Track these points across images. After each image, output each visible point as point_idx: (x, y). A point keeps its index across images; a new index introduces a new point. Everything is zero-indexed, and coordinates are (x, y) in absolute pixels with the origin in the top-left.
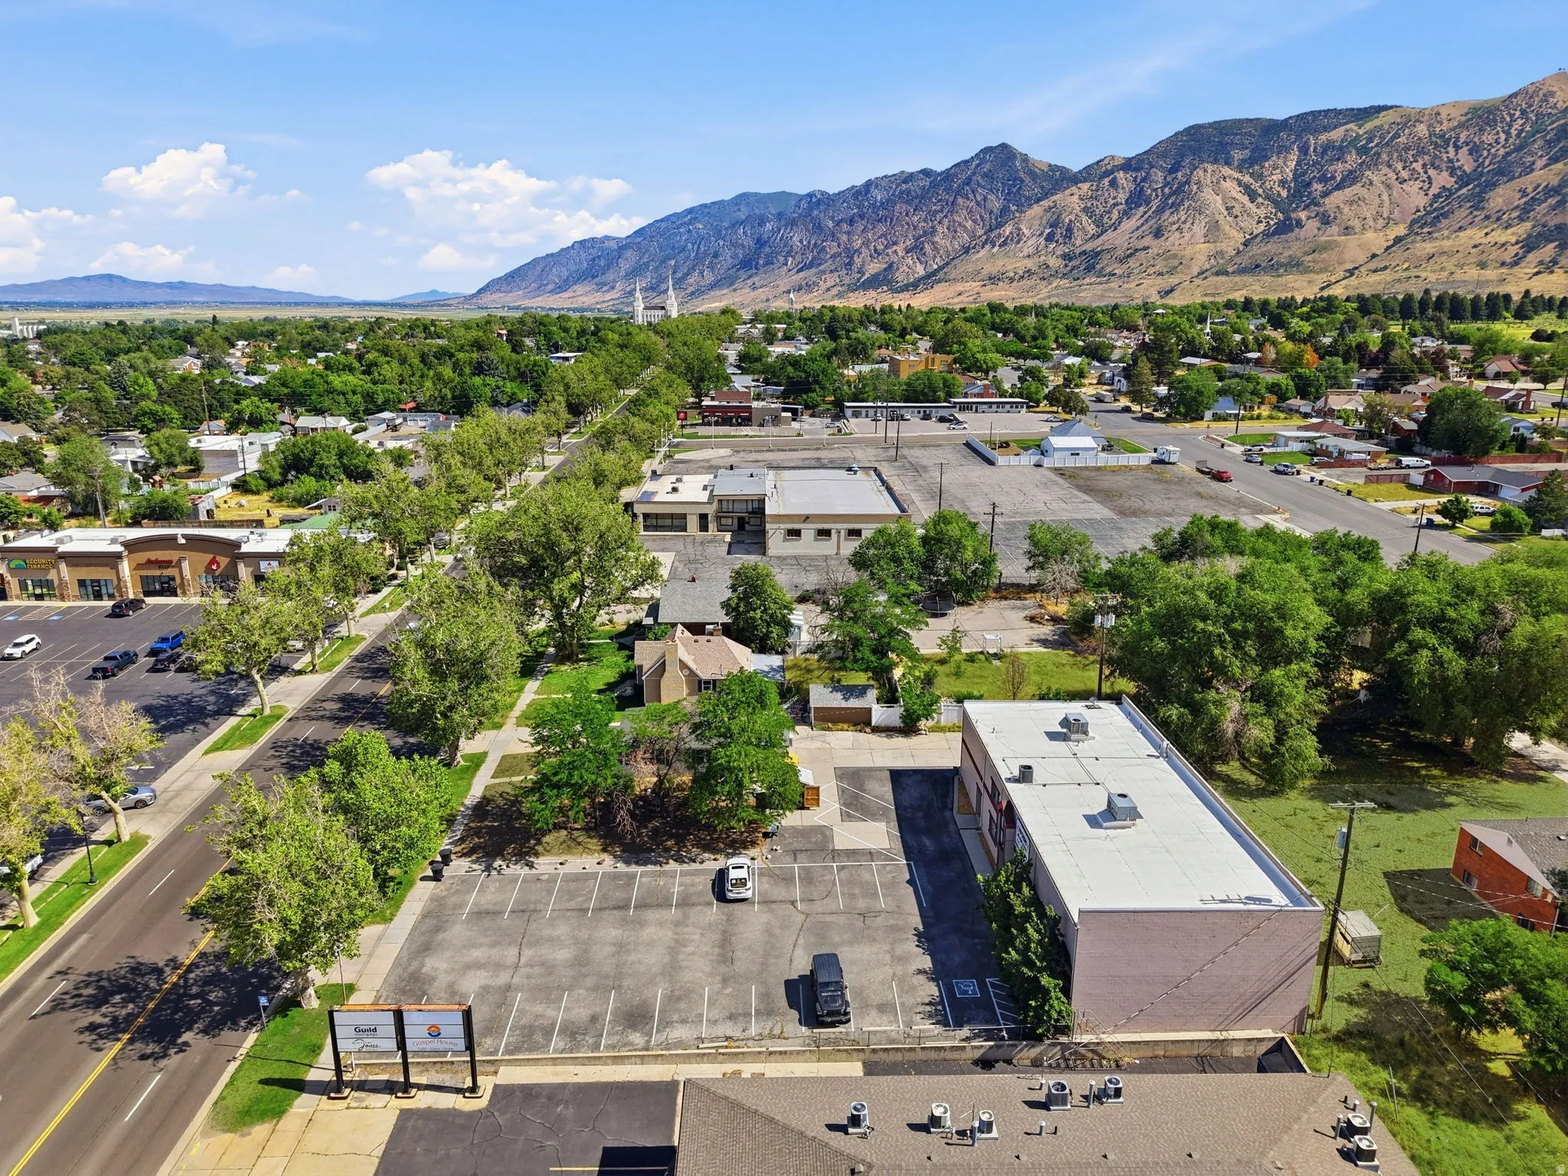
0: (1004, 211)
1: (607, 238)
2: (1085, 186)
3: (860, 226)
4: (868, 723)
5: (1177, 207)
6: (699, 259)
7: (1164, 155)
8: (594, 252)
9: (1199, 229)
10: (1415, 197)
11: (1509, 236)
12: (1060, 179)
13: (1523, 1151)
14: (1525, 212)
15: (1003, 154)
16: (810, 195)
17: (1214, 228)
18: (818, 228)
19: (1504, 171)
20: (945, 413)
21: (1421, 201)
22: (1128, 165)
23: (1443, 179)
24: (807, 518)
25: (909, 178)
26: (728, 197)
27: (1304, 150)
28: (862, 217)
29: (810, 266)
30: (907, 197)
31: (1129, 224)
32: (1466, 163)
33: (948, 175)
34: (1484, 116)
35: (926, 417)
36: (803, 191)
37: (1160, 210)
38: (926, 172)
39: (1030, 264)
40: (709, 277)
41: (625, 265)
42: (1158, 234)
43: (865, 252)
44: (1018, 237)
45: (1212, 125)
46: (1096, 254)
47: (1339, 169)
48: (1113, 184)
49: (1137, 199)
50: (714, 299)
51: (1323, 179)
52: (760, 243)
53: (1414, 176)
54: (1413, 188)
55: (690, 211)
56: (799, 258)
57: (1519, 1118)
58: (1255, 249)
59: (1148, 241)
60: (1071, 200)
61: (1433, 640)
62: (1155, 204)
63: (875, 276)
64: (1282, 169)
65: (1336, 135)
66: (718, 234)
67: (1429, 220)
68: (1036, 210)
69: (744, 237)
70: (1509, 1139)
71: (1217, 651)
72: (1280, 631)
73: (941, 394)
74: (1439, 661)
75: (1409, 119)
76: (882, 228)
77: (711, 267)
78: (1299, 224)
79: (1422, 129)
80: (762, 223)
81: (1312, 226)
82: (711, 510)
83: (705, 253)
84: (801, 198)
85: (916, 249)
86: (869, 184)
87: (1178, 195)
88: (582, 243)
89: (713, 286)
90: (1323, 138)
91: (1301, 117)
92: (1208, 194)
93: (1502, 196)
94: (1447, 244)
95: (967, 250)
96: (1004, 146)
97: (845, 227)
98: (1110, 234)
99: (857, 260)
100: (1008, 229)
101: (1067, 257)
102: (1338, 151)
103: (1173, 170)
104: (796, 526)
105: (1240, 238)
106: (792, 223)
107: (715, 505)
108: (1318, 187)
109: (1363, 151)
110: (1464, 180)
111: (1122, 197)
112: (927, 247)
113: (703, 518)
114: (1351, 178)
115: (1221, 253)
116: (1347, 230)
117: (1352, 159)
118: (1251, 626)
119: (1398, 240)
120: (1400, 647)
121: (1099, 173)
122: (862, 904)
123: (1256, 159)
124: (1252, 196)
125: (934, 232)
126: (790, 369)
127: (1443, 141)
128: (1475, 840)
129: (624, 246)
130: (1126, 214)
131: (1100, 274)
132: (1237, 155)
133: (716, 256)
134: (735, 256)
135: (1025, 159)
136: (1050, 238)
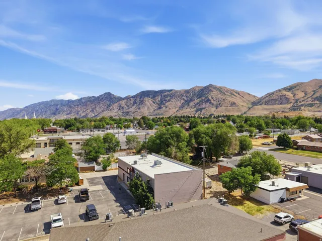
0: (110, 104)
2: (125, 100)
3: (80, 106)
4: (94, 170)
5: (142, 104)
7: (139, 96)
9: (146, 108)
10: (179, 104)
11: (193, 110)
12: (120, 99)
13: (248, 208)
14: (195, 106)
15: (109, 94)
16: (69, 100)
17: (148, 108)
18: (71, 107)
19: (191, 100)
20: (103, 130)
21: (180, 104)
22: (133, 97)
23: (183, 101)
24: (74, 140)
25: (90, 98)
27: (161, 96)
28: (80, 105)
29: (69, 114)
30: (90, 101)
31: (134, 107)
32: (186, 99)
33: (98, 97)
34: (187, 92)
35: (99, 131)
36: (67, 100)
37: (139, 105)
38: (93, 97)
39: (116, 114)
42: (139, 109)
43: (81, 111)
44: (113, 109)
45: (146, 91)
46: (128, 112)
47: (167, 99)
48: (130, 100)
49: (135, 103)
51: (165, 100)
52: (57, 109)
53: (178, 100)
54: (179, 102)
56: (66, 112)
57: (245, 203)
58: (156, 112)
59: (137, 110)
60: (123, 103)
61: (205, 136)
62: (138, 104)
63: (84, 116)
64: (159, 99)
65: (166, 94)
66: (46, 108)
67: (182, 107)
68: (116, 104)
69: (53, 108)
70: (245, 207)
71: (169, 140)
72: (180, 135)
73: (102, 126)
74: (206, 140)
75: (177, 92)
76: (84, 107)
78: (162, 108)
79: (178, 93)
80: (57, 105)
81: (164, 108)
82: (48, 142)
83: (43, 111)
84: (66, 101)
85: (92, 111)
86: (81, 99)
87: (142, 102)
90: (164, 94)
91: (160, 91)
92: (147, 102)
93: (191, 104)
94: (185, 111)
95: (103, 111)
96: (109, 93)
97: (76, 106)
98: (130, 109)
99: (80, 113)
100: (111, 108)
101: (123, 113)
102: (167, 96)
103: (140, 98)
104: (71, 142)
105: (153, 110)
106: (64, 106)
107: (49, 141)
108: (164, 102)
109: (170, 96)
110: (186, 101)
111: (132, 102)
112: (95, 111)
113: (46, 143)
114: (169, 101)
115: (150, 112)
116: (170, 109)
117: (169, 98)
118: (174, 135)
119: (178, 110)
120: (200, 139)
121: (127, 98)
122: (98, 198)
123: (154, 97)
124: (154, 103)
125: (96, 107)
126: (66, 122)
127: (182, 95)
128: (221, 166)
129: (22, 110)
130: (133, 105)
131: (129, 116)
132: (151, 96)
134: (50, 112)
135: (113, 95)
136: (119, 109)
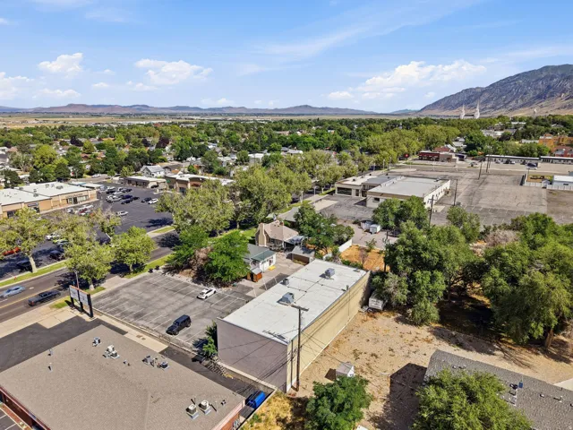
1: (478, 88)
6: (517, 95)
8: (471, 94)
24: (382, 194)
26: (537, 69)
40: (520, 102)
41: (483, 98)
50: (521, 112)
55: (517, 75)
56: (568, 94)
66: (529, 84)
73: (536, 154)
77: (522, 98)
83: (521, 93)
88: (466, 90)
89: (521, 107)
104: (378, 197)
107: (362, 187)
113: (357, 190)
129: (484, 91)
133: (525, 94)
